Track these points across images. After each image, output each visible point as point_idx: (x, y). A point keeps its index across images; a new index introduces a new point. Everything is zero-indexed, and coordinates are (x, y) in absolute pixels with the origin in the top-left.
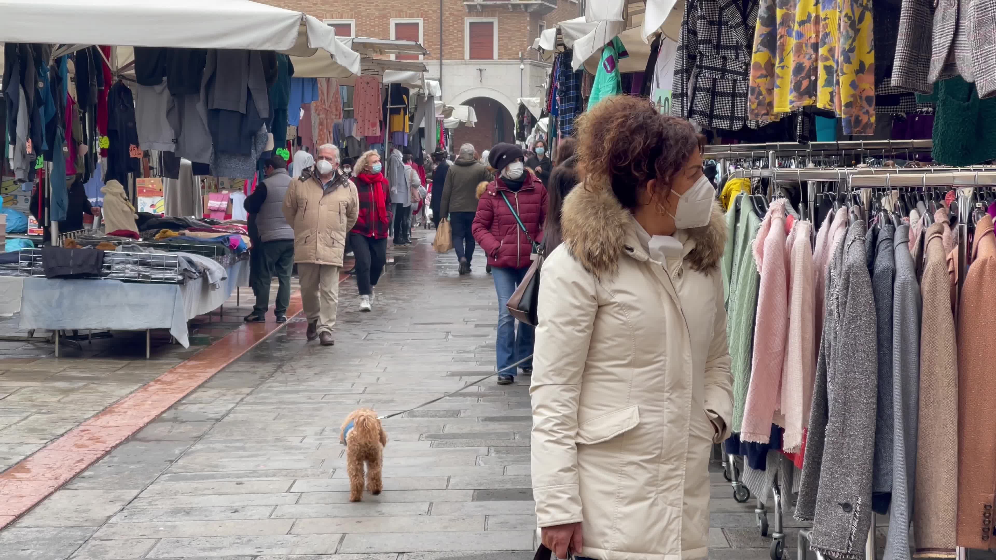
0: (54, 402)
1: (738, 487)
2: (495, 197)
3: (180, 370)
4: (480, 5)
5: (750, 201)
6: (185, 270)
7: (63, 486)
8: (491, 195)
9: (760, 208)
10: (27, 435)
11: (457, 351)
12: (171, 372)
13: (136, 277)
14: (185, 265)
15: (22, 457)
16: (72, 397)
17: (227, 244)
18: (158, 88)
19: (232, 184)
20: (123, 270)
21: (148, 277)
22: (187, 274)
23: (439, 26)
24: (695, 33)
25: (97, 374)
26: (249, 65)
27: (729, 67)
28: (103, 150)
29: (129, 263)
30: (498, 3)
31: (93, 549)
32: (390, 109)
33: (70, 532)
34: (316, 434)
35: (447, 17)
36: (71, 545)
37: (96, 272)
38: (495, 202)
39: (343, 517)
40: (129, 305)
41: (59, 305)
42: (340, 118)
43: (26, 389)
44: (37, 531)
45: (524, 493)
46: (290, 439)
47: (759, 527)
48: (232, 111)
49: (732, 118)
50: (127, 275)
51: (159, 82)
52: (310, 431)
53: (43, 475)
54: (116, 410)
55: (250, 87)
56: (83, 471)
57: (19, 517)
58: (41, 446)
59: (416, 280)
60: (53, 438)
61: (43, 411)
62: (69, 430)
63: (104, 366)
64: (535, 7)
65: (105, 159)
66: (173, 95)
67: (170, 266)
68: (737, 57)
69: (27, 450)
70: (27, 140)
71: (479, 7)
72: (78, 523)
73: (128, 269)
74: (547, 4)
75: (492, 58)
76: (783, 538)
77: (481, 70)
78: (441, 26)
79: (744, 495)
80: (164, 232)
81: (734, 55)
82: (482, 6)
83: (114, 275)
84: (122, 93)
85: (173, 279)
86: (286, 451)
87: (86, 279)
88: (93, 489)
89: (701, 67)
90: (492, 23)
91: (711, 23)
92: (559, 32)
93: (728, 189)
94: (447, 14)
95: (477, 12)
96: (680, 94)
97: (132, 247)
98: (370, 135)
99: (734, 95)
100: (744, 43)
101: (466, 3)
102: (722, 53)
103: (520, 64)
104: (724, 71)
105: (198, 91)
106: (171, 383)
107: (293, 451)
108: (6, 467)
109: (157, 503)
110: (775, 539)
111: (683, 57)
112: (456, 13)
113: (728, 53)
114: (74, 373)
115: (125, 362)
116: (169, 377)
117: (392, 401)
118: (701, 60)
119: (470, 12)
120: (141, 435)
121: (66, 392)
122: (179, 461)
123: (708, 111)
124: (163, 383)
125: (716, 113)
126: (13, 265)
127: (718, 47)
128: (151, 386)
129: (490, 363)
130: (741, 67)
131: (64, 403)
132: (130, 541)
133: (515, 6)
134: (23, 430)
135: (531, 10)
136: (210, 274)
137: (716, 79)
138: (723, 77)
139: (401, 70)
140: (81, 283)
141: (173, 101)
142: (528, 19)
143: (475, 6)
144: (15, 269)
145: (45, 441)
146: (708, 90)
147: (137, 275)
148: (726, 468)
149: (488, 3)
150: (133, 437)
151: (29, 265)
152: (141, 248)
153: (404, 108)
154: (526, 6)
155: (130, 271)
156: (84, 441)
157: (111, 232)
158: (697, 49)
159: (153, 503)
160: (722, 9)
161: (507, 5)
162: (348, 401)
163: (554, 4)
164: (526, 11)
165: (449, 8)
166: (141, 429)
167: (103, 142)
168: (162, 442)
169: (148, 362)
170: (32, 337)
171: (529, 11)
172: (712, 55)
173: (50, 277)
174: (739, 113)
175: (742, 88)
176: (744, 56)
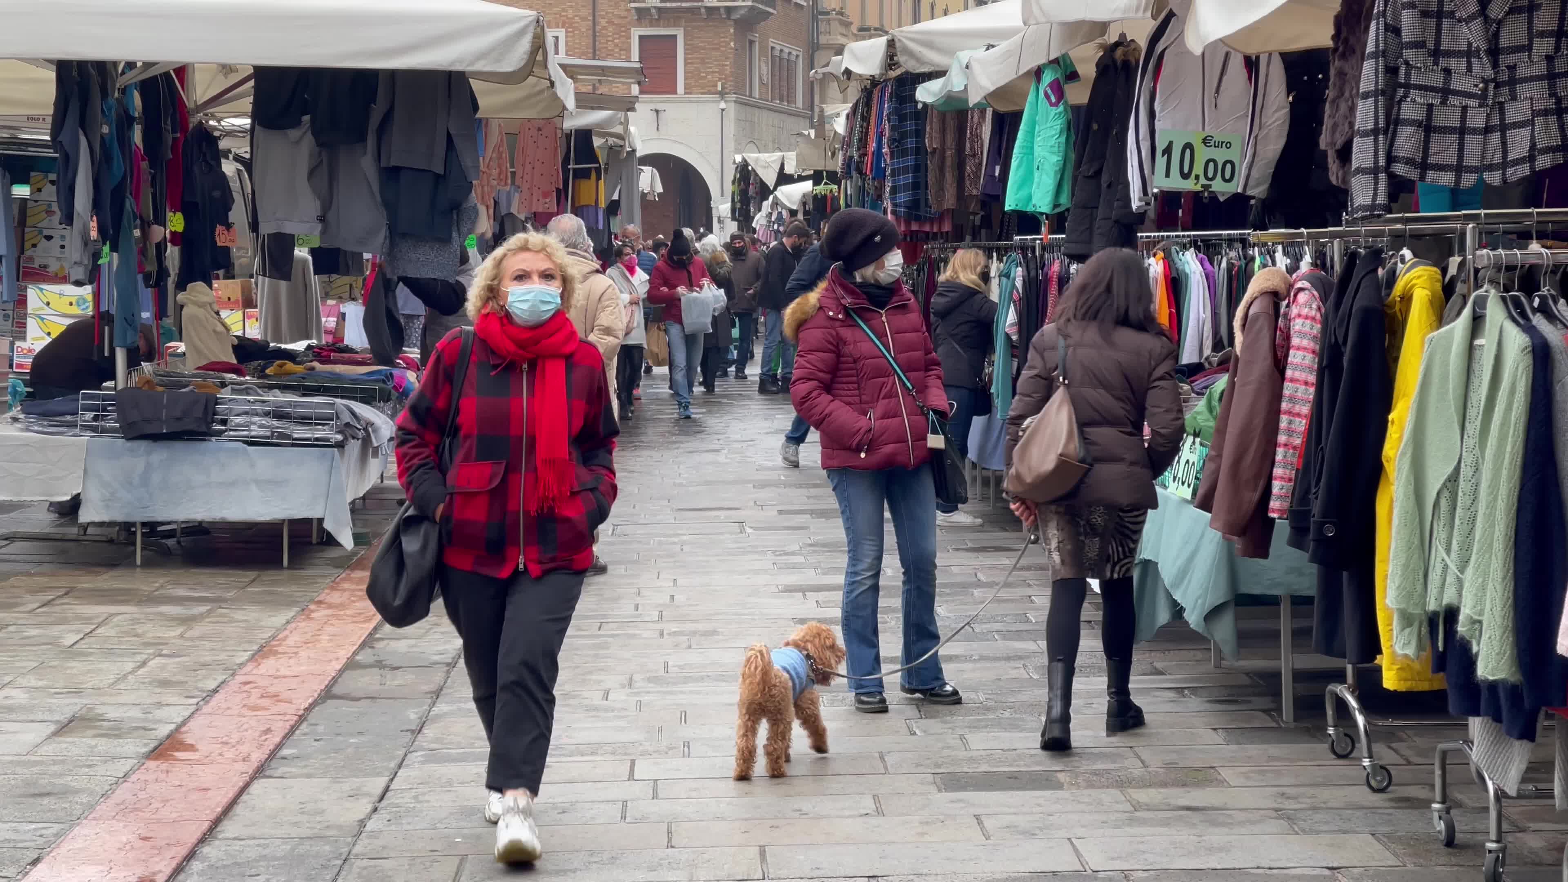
0: (174, 637)
1: (1373, 766)
3: (346, 585)
4: (655, 7)
5: (1502, 303)
6: (348, 425)
7: (259, 772)
9: (1519, 314)
10: (158, 690)
11: (774, 552)
12: (333, 589)
13: (268, 437)
14: (347, 418)
15: (172, 727)
16: (198, 630)
17: (390, 385)
18: (293, 134)
19: (328, 289)
20: (247, 425)
21: (288, 437)
22: (349, 431)
23: (591, 41)
24: (1397, 31)
25: (218, 593)
26: (449, 96)
27: (1455, 85)
28: (173, 234)
29: (257, 415)
30: (684, 5)
31: (365, 873)
32: (575, 170)
33: (311, 846)
34: (623, 686)
35: (604, 28)
36: (324, 867)
37: (203, 429)
39: (746, 820)
40: (257, 482)
41: (145, 480)
42: (506, 184)
43: (120, 617)
44: (258, 845)
45: (1016, 778)
46: (586, 694)
47: (1440, 832)
48: (423, 170)
49: (1459, 169)
50: (253, 433)
51: (297, 124)
52: (611, 681)
53: (220, 754)
54: (280, 649)
55: (451, 132)
56: (279, 746)
57: (217, 822)
58: (194, 708)
59: (642, 442)
60: (205, 695)
61: (164, 652)
62: (222, 683)
63: (222, 580)
64: (742, 12)
65: (176, 249)
66: (320, 144)
67: (321, 420)
68: (1469, 69)
69: (177, 714)
70: (92, 217)
71: (653, 11)
72: (316, 831)
73: (254, 423)
74: (760, 6)
75: (675, 92)
76: (1503, 850)
77: (657, 111)
78: (594, 41)
79: (1382, 781)
80: (281, 366)
81: (1464, 66)
82: (659, 9)
83: (231, 433)
84: (204, 144)
85: (327, 440)
86: (591, 714)
87: (188, 440)
88: (309, 776)
89: (1407, 86)
90: (675, 36)
91: (1425, 14)
92: (891, 44)
93: (1407, 284)
94: (603, 22)
95: (651, 21)
96: (1372, 130)
97: (247, 388)
98: (540, 210)
99: (1462, 131)
100: (1483, 46)
101: (633, 5)
102: (1443, 62)
103: (719, 102)
104: (1446, 92)
105: (363, 139)
106: (341, 606)
107: (602, 714)
108: (155, 743)
109: (427, 798)
110: (1490, 852)
111: (1377, 70)
112: (616, 21)
113: (1453, 63)
114: (181, 592)
115: (252, 574)
116: (335, 597)
117: (714, 632)
118: (1408, 75)
119: (639, 19)
120: (336, 690)
121: (187, 621)
122: (425, 731)
123: (1419, 158)
124: (330, 606)
125: (1431, 160)
126: (69, 418)
127: (1436, 53)
128: (313, 611)
129: (835, 570)
130: (1476, 86)
131: (192, 639)
132: (419, 860)
133: (711, 10)
134: (150, 683)
135: (735, 16)
136: (373, 431)
137: (1432, 105)
138: (1444, 103)
139: (593, 108)
140: (179, 445)
141: (320, 153)
142: (732, 31)
143: (648, 9)
144: (73, 425)
145: (195, 701)
146: (1419, 124)
147: (268, 434)
148: (1334, 737)
149: (668, 5)
150: (327, 694)
151: (96, 418)
152: (259, 391)
153: (595, 168)
154: (729, 10)
155: (258, 427)
156: (254, 700)
157: (201, 365)
158: (1401, 57)
159: (421, 798)
161: (699, 8)
162: (646, 634)
163: (770, 7)
164: (729, 18)
165: (607, 13)
166: (334, 680)
167: (176, 222)
168: (378, 700)
169: (286, 573)
170: (85, 534)
171: (732, 18)
172: (1426, 67)
173: (129, 439)
174: (1471, 160)
175: (1477, 119)
176: (1482, 68)
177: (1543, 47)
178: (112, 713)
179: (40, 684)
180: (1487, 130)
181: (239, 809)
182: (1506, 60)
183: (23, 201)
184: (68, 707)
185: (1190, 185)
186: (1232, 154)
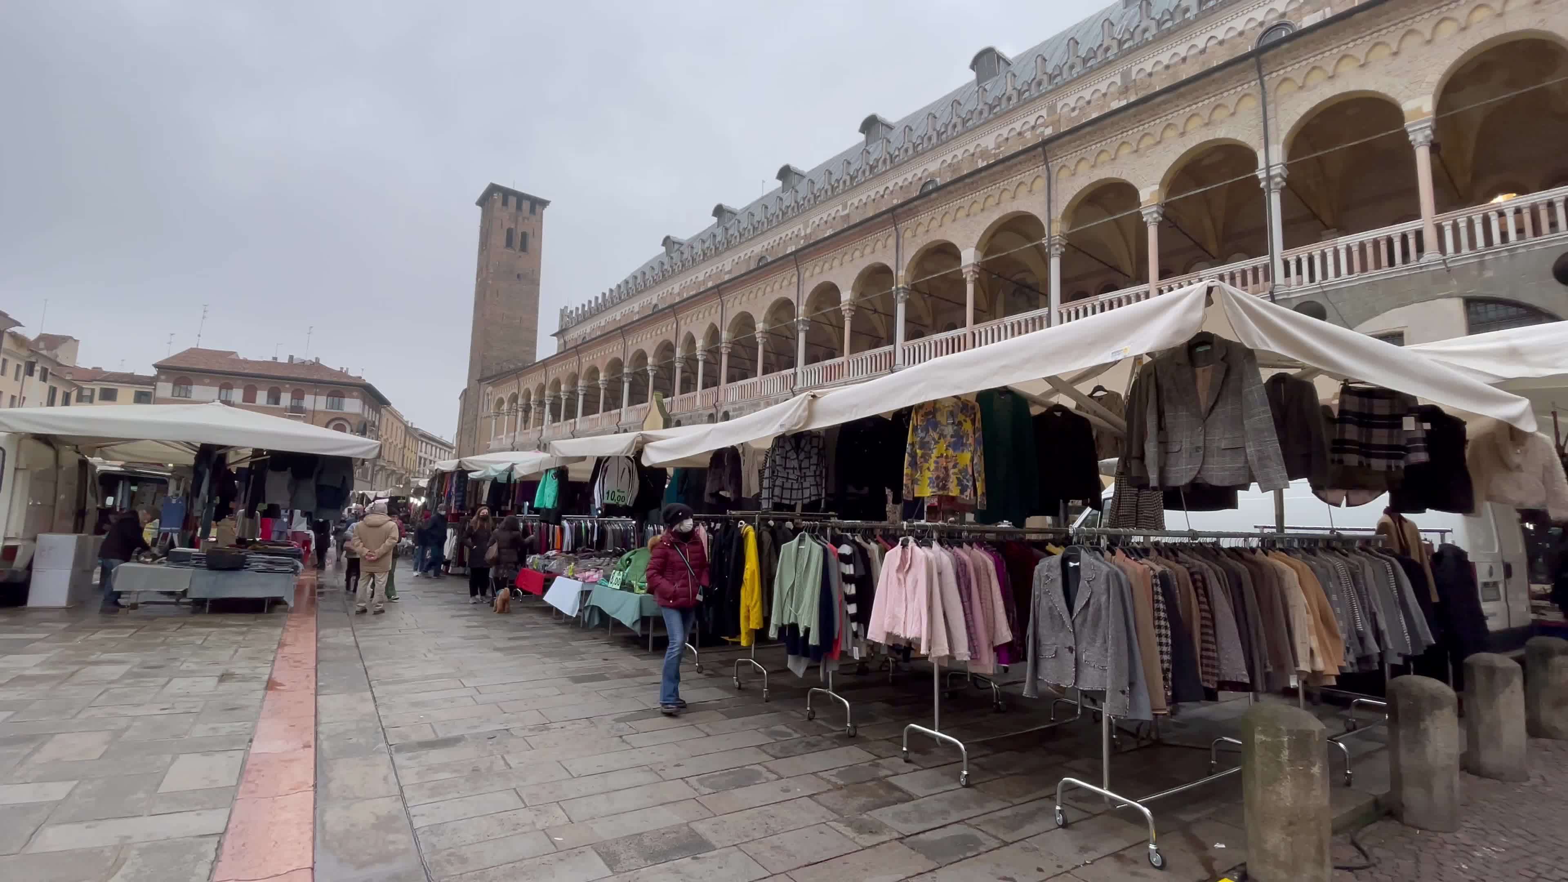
0: (241, 640)
2: (670, 548)
5: (809, 536)
7: (317, 693)
8: (666, 546)
10: (250, 662)
15: (268, 676)
16: (248, 637)
18: (283, 473)
20: (257, 566)
21: (273, 570)
22: (295, 568)
24: (775, 461)
25: (246, 622)
27: (790, 477)
29: (262, 562)
33: (364, 724)
37: (240, 567)
38: (670, 552)
44: (339, 725)
49: (790, 499)
50: (259, 568)
53: (296, 687)
54: (286, 644)
56: (317, 682)
57: (316, 717)
58: (270, 667)
60: (271, 663)
61: (241, 646)
62: (275, 657)
67: (287, 564)
69: (265, 671)
72: (361, 717)
73: (260, 565)
81: (793, 472)
83: (250, 568)
85: (288, 571)
87: (233, 570)
88: (339, 694)
89: (777, 476)
91: (783, 457)
96: (768, 488)
99: (792, 489)
100: (798, 467)
102: (787, 471)
104: (787, 478)
108: (265, 683)
109: (393, 700)
113: (790, 471)
114: (231, 622)
115: (253, 615)
120: (321, 659)
123: (780, 496)
125: (783, 496)
126: (186, 562)
127: (785, 468)
130: (796, 477)
131: (249, 641)
134: (245, 659)
137: (784, 482)
138: (787, 481)
140: (229, 572)
144: (187, 565)
145: (268, 665)
146: (781, 487)
147: (265, 569)
150: (318, 660)
151: (197, 563)
155: (261, 567)
156: (292, 664)
158: (776, 468)
159: (391, 700)
160: (787, 452)
169: (268, 615)
173: (210, 570)
174: (794, 496)
175: (795, 486)
176: (797, 472)
177: (813, 468)
178: (238, 671)
179: (199, 660)
180: (798, 489)
181: (320, 709)
182: (803, 471)
183: (134, 492)
184: (219, 670)
185: (613, 502)
186: (625, 494)
